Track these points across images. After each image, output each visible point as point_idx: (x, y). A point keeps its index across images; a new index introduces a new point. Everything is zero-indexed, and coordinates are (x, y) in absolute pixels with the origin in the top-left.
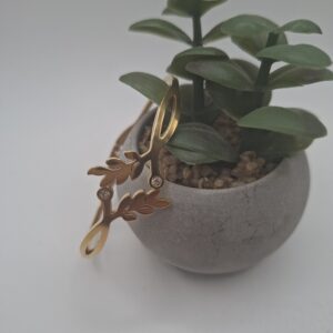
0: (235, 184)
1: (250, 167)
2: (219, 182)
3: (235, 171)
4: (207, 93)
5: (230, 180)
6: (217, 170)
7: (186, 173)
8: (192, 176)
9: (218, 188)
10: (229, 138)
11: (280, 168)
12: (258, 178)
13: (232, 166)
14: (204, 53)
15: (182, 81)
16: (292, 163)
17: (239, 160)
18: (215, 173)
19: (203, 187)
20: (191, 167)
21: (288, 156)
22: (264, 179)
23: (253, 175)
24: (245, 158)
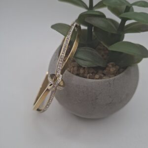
0: (104, 77)
1: (112, 70)
2: (97, 76)
3: (105, 72)
4: (94, 33)
5: (102, 75)
6: (96, 71)
7: (82, 71)
8: (84, 73)
9: (96, 79)
10: (103, 56)
11: (126, 71)
12: (115, 75)
13: (104, 69)
14: (95, 13)
15: (83, 27)
16: (132, 69)
17: (107, 66)
18: (95, 72)
19: (89, 78)
20: (84, 68)
21: (130, 66)
22: (118, 76)
23: (113, 74)
24: (110, 66)
